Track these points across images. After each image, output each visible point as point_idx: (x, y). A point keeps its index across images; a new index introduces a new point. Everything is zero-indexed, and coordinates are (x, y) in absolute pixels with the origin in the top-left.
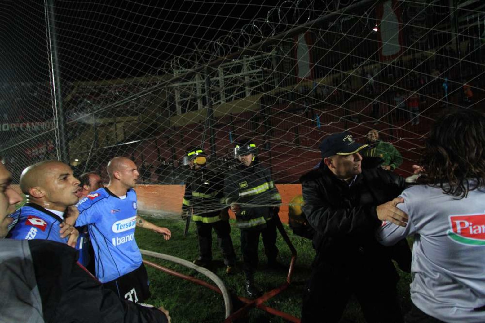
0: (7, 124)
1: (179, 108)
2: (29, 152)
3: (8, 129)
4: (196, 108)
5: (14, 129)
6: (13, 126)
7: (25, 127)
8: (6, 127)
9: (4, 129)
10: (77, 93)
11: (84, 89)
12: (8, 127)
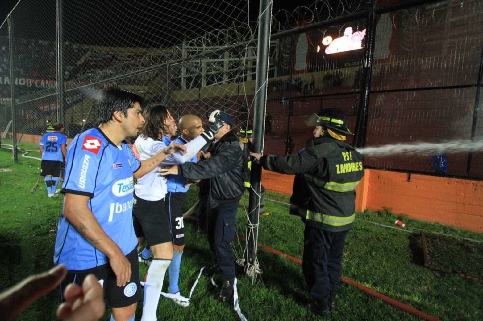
0: (24, 79)
1: (183, 84)
2: (41, 108)
3: (24, 84)
4: (199, 86)
5: (29, 84)
6: (29, 81)
7: (39, 84)
8: (22, 82)
9: (20, 83)
10: (91, 57)
11: (97, 53)
12: (24, 81)
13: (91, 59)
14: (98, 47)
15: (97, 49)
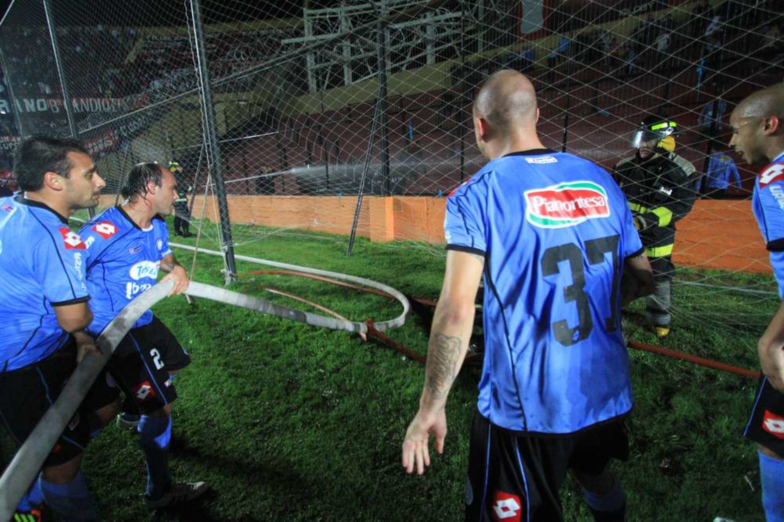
0: (43, 100)
1: (312, 84)
3: (45, 109)
5: (55, 109)
6: (53, 103)
8: (42, 106)
9: (39, 109)
10: (144, 48)
11: (155, 40)
12: (45, 105)
13: (145, 52)
14: (166, 29)
15: (152, 32)
